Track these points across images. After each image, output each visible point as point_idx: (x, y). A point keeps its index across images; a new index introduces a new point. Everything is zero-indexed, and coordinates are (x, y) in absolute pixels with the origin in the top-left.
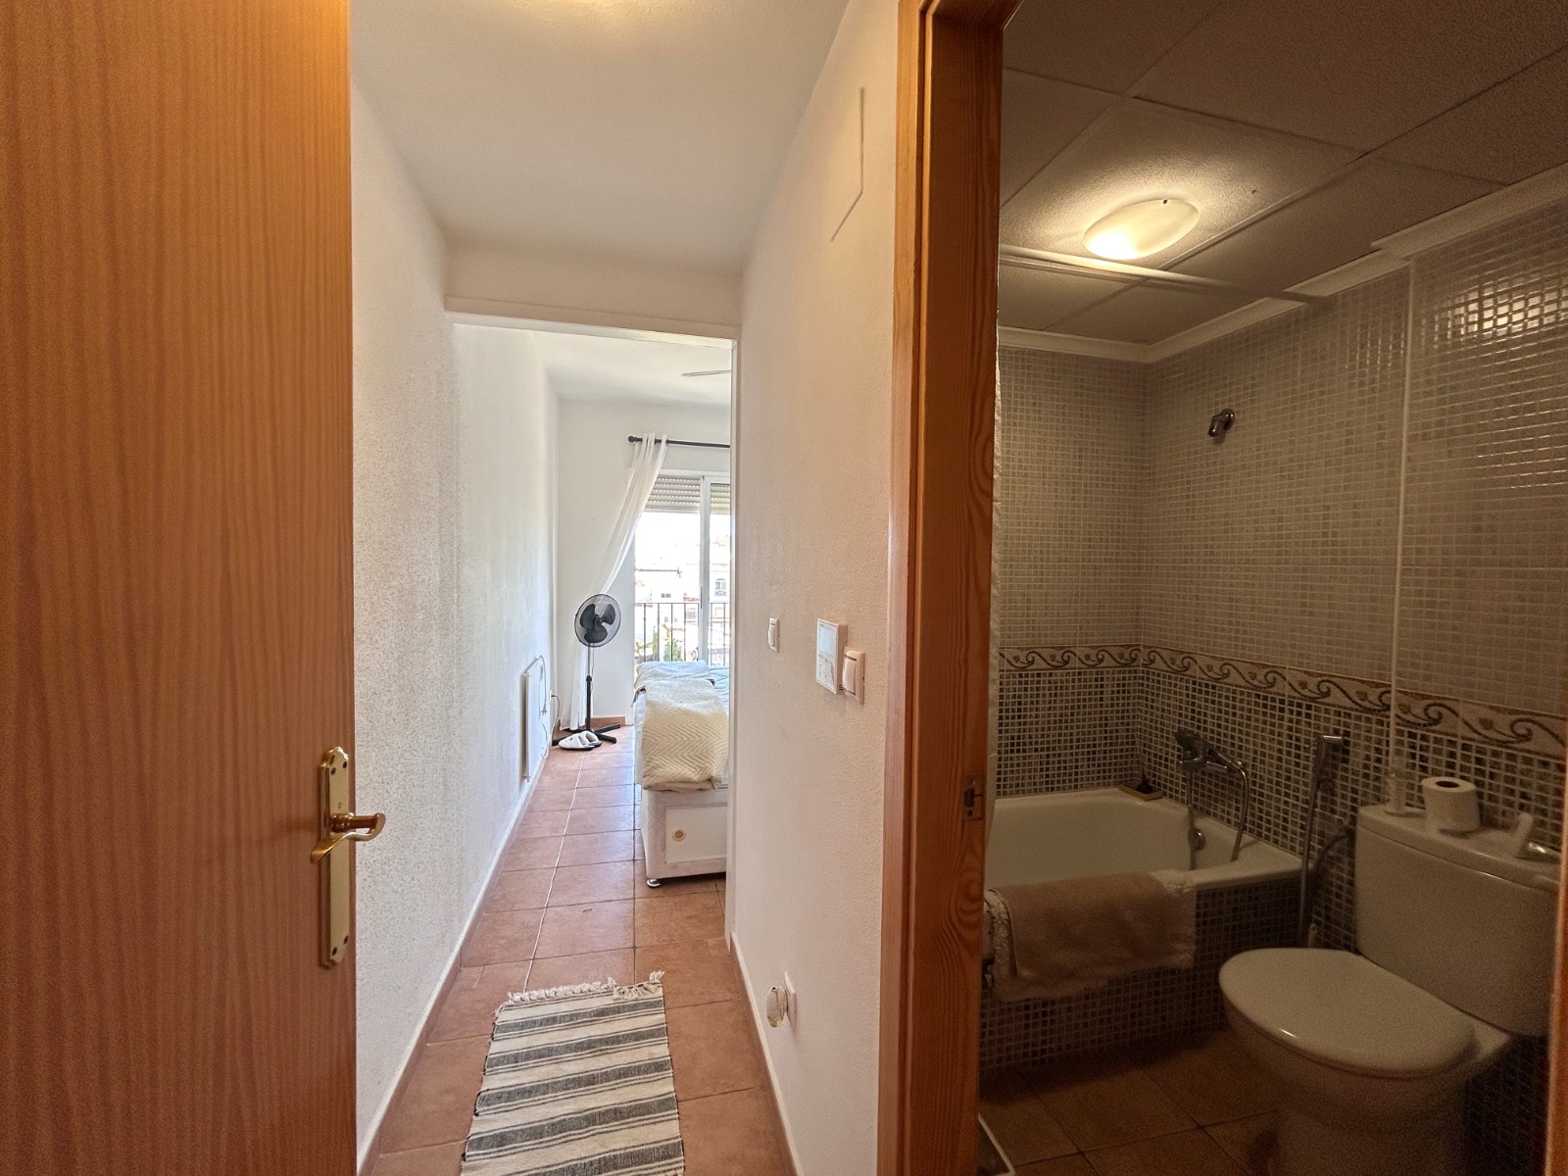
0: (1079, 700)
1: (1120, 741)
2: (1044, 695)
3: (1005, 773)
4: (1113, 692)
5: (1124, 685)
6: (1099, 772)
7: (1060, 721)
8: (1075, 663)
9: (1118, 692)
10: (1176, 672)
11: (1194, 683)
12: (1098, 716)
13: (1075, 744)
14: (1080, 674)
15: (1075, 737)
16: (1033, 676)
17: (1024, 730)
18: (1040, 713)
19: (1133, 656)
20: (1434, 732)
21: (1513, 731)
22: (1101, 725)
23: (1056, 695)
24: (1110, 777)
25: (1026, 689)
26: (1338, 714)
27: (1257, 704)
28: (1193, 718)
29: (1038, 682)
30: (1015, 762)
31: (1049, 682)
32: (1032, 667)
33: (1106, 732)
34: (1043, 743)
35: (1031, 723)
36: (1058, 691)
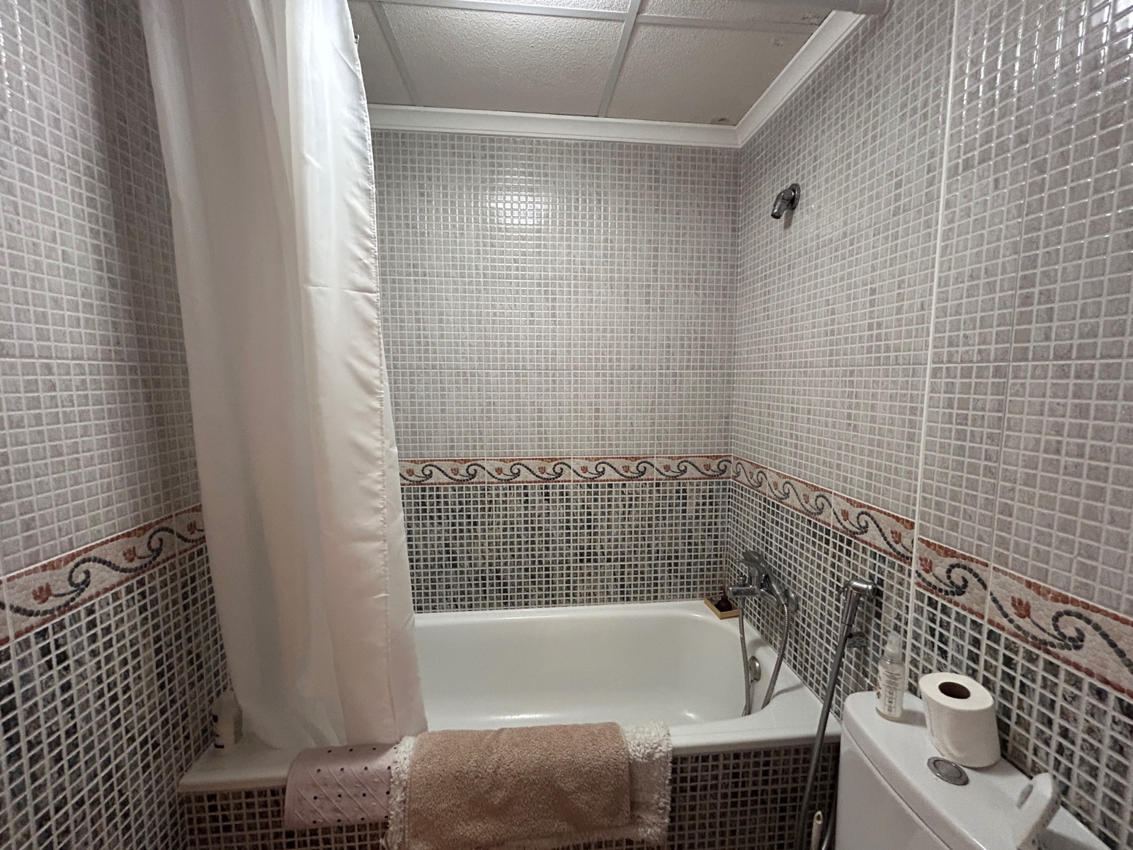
0: (657, 512)
1: (706, 554)
2: (617, 506)
3: (575, 582)
4: (698, 504)
5: (710, 497)
6: (682, 584)
7: (636, 533)
8: (652, 474)
9: (704, 504)
10: (754, 487)
11: (765, 501)
12: (680, 528)
13: (653, 555)
14: (658, 485)
15: (653, 549)
16: (603, 487)
17: (595, 541)
18: (613, 523)
19: (722, 467)
20: (957, 604)
21: (1056, 628)
22: (683, 538)
23: (630, 506)
24: (695, 589)
25: (596, 500)
26: (874, 555)
27: (809, 532)
28: (763, 539)
29: (610, 493)
30: (586, 571)
31: (623, 493)
32: (602, 478)
33: (690, 544)
34: (616, 553)
35: (602, 534)
36: (634, 503)
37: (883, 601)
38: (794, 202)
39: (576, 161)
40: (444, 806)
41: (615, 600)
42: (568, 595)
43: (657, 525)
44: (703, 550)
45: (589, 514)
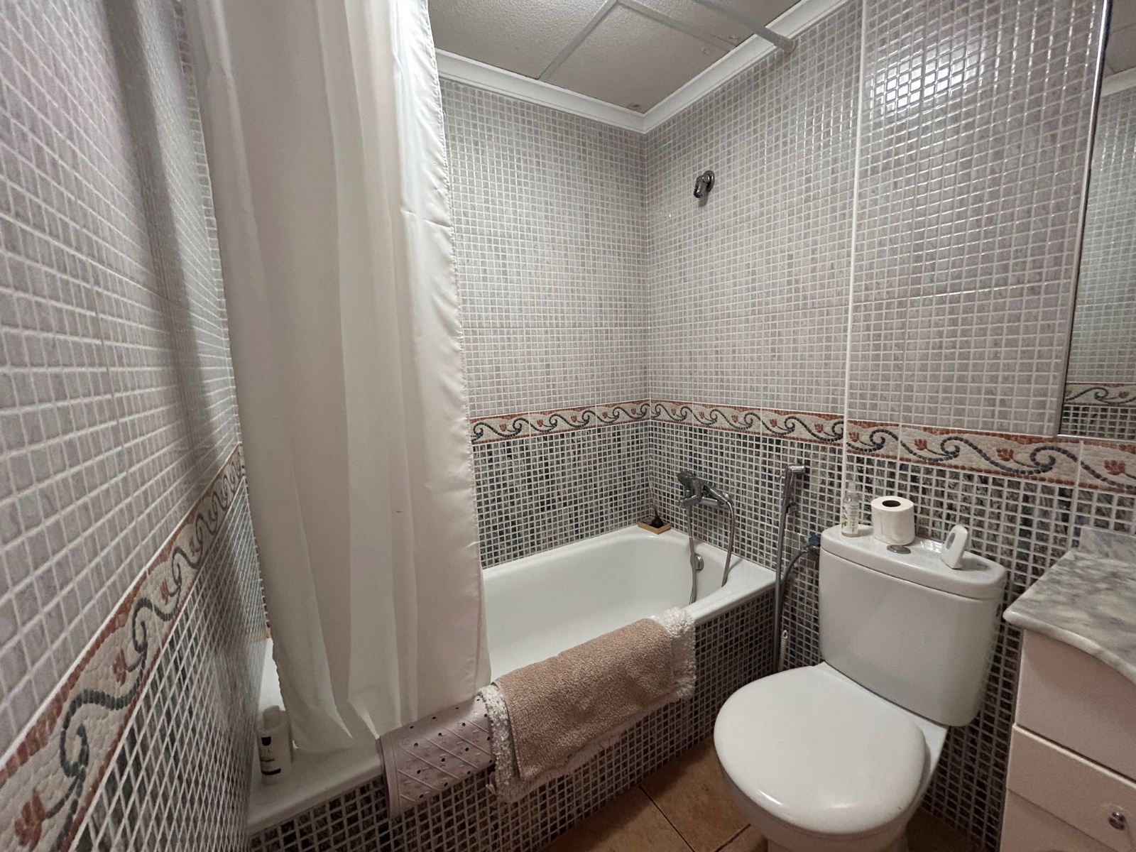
0: (600, 455)
1: (636, 485)
2: (569, 454)
3: (538, 530)
4: (628, 444)
5: (637, 437)
6: (621, 514)
7: (585, 476)
8: (594, 421)
9: (633, 443)
10: (677, 421)
11: (691, 429)
12: (617, 466)
13: (599, 494)
14: (599, 431)
15: (598, 488)
16: (557, 437)
17: (553, 489)
18: (566, 470)
19: (643, 410)
20: (878, 456)
21: (943, 449)
22: (620, 474)
23: (579, 452)
24: (630, 517)
25: (551, 451)
26: (800, 446)
27: (739, 443)
28: (691, 460)
29: (562, 442)
30: (546, 519)
31: (573, 441)
32: (555, 429)
33: (625, 479)
34: (570, 497)
35: (559, 481)
36: (582, 449)
37: (810, 475)
38: (709, 186)
39: (517, 120)
40: (546, 727)
41: (572, 540)
42: (533, 544)
43: (600, 467)
44: (634, 482)
45: (546, 464)
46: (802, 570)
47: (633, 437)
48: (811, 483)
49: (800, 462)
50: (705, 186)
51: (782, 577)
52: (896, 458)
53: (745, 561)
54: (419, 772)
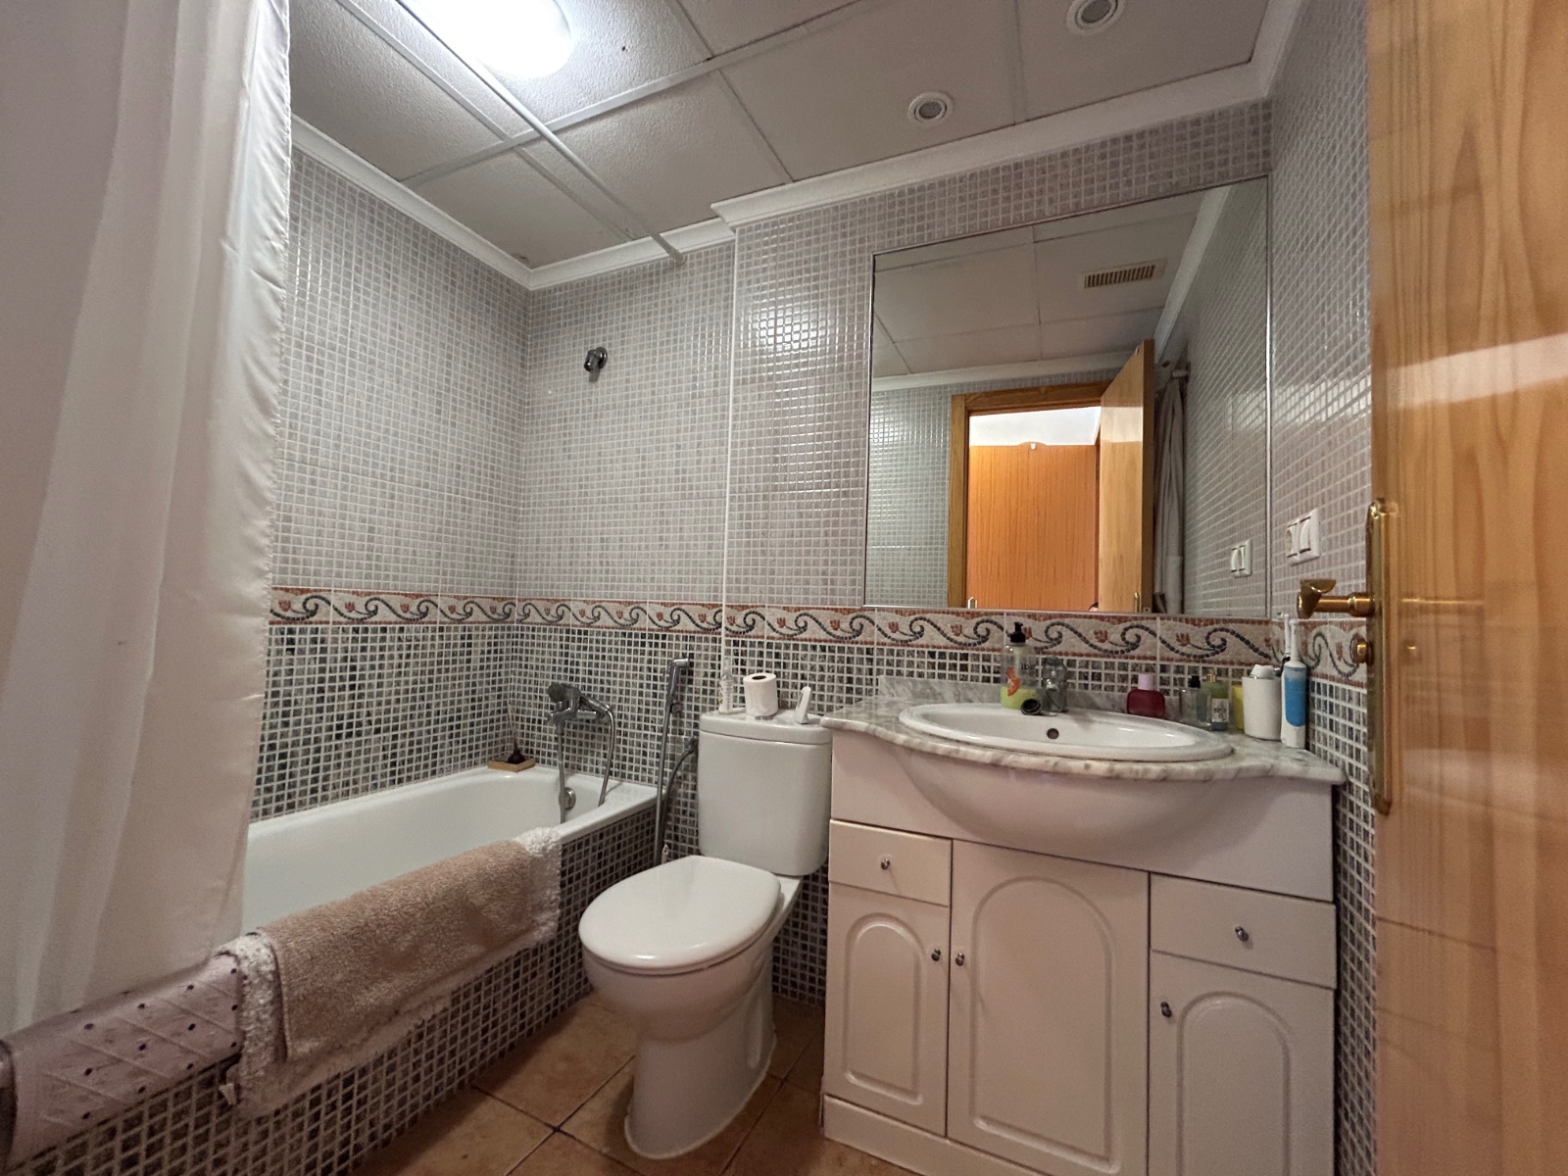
0: (439, 663)
1: (489, 710)
2: (391, 657)
3: (327, 768)
4: (483, 653)
5: (496, 644)
6: (464, 750)
7: (414, 691)
8: (435, 615)
9: (489, 652)
10: (550, 623)
11: (568, 632)
12: (464, 681)
13: (433, 718)
14: (441, 629)
15: (433, 710)
16: (374, 631)
17: (360, 706)
18: (385, 680)
19: (507, 610)
20: (750, 637)
21: (797, 625)
22: (467, 693)
23: (408, 656)
24: (477, 754)
25: (364, 649)
26: (685, 638)
27: (623, 643)
28: (566, 670)
29: (383, 639)
30: (343, 751)
31: (400, 639)
32: (374, 619)
33: (473, 700)
34: (387, 721)
35: (371, 695)
36: (412, 652)
37: (694, 669)
38: (601, 362)
39: (362, 214)
40: (338, 977)
41: (383, 785)
42: (314, 791)
43: (438, 679)
44: (487, 706)
45: (353, 668)
46: (685, 777)
47: (489, 644)
48: (695, 678)
49: (684, 656)
50: (597, 362)
51: (664, 791)
52: (763, 637)
53: (626, 784)
54: (88, 1072)
